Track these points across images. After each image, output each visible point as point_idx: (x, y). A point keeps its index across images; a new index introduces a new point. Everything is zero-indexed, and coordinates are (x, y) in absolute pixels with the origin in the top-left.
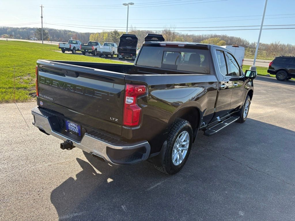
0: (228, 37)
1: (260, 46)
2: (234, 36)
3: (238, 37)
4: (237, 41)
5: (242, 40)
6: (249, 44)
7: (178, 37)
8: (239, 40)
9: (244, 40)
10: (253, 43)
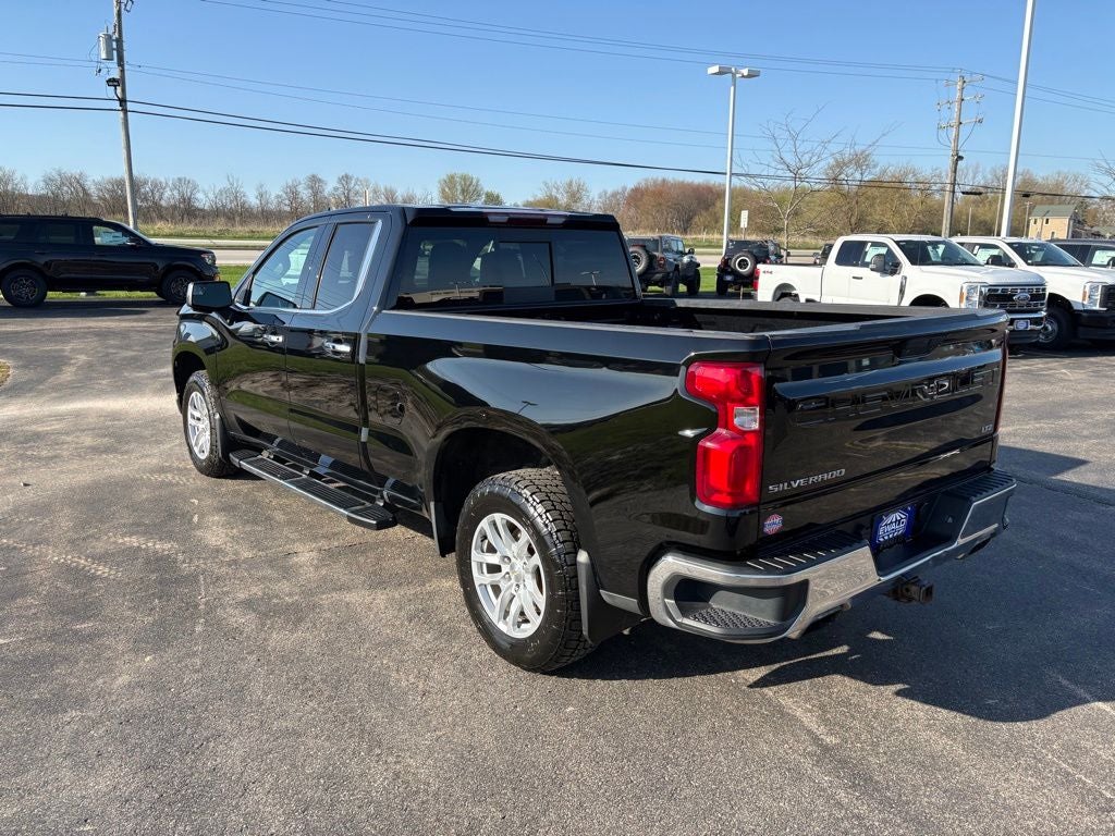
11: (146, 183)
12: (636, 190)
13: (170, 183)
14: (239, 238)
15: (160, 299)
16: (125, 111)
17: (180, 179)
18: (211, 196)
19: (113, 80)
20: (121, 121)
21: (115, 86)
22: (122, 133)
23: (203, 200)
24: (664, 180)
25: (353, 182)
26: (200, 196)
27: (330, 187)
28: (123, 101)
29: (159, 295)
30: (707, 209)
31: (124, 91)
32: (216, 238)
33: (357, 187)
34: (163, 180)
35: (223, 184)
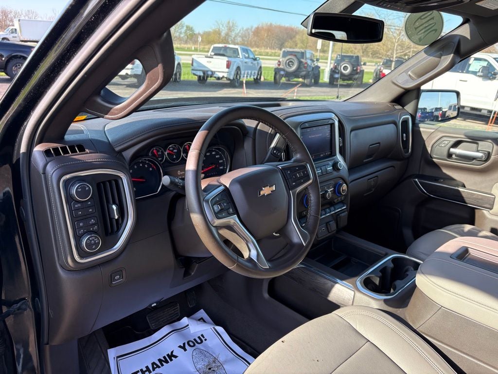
11: (11, 12)
12: (258, 28)
13: (24, 12)
15: (7, 77)
17: (29, 11)
24: (271, 24)
29: (7, 74)
30: (291, 39)
34: (19, 11)
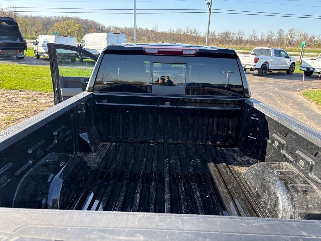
0: (82, 19)
1: (116, 30)
2: (88, 19)
3: (92, 20)
4: (92, 25)
5: (97, 23)
6: (104, 28)
7: (21, 19)
8: (94, 23)
9: (99, 23)
10: (109, 26)
14: (247, 50)
16: (210, 12)
18: (247, 37)
19: (209, 3)
20: (209, 15)
21: (209, 5)
22: (208, 19)
23: (245, 38)
25: (294, 31)
26: (244, 37)
27: (286, 32)
28: (210, 9)
31: (211, 6)
32: (239, 50)
33: (295, 33)
35: (251, 33)
